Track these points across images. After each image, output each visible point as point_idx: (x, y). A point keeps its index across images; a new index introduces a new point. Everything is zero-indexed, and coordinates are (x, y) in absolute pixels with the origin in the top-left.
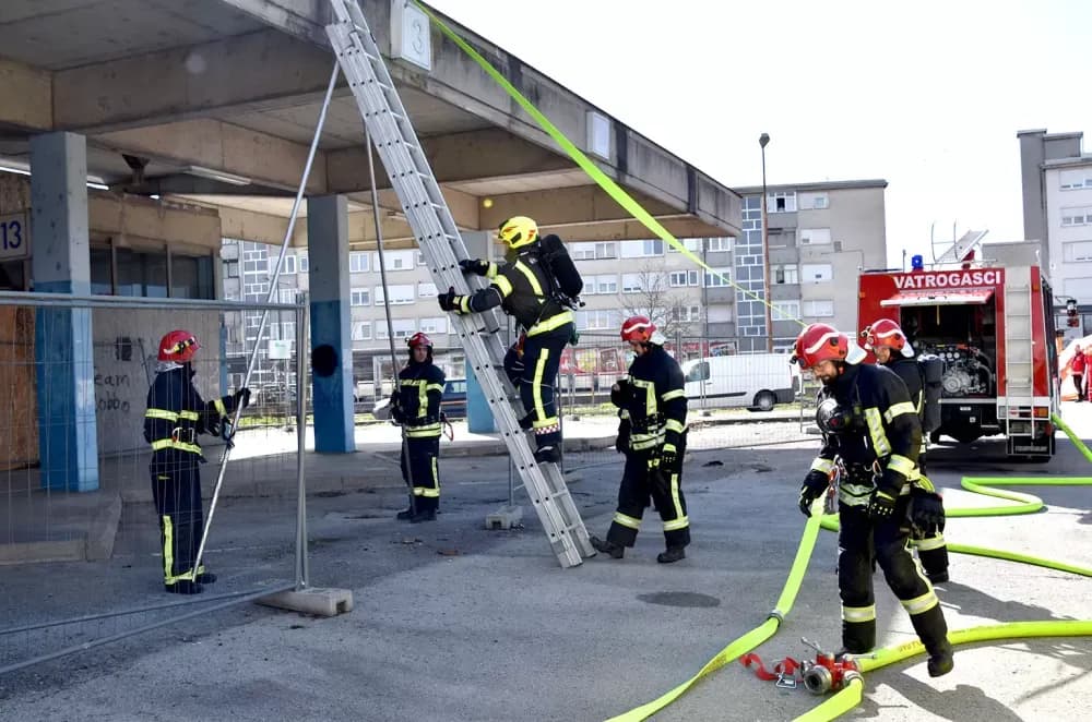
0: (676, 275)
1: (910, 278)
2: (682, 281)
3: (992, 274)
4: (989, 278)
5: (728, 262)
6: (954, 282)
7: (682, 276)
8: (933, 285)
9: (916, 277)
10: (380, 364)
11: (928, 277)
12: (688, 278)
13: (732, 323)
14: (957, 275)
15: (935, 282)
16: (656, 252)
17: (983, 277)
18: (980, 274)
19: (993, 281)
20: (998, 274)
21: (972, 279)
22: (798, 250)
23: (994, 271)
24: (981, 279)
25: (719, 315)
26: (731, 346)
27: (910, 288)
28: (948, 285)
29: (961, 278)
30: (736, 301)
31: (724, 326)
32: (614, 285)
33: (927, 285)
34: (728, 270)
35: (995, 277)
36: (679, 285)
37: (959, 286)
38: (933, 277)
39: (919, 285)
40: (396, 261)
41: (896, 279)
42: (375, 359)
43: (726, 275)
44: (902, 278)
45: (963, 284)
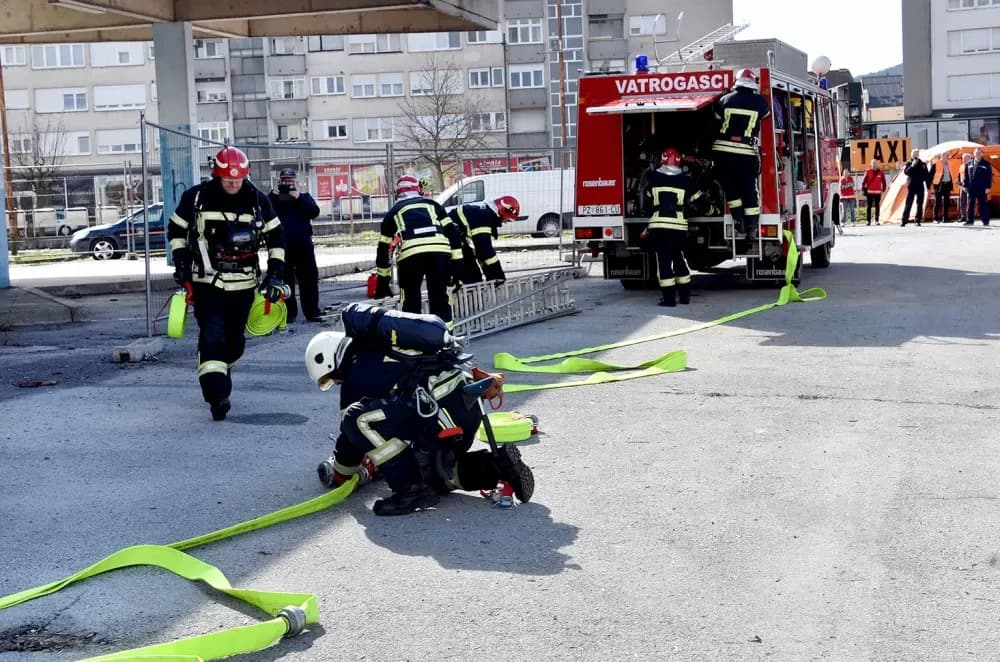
0: (476, 74)
1: (632, 82)
2: (484, 81)
3: (720, 77)
4: (717, 81)
5: (540, 58)
6: (679, 85)
7: (484, 75)
8: (658, 89)
9: (639, 81)
10: (103, 187)
11: (651, 80)
12: (491, 78)
13: (545, 133)
14: (683, 79)
15: (660, 86)
16: (451, 46)
17: (710, 80)
18: (707, 77)
19: (720, 85)
20: (726, 76)
21: (699, 83)
22: (626, 41)
23: (722, 73)
24: (708, 83)
25: (526, 124)
26: (545, 161)
27: (633, 93)
28: (674, 90)
29: (687, 81)
30: (551, 106)
31: (536, 137)
32: (400, 85)
33: (651, 90)
34: (540, 67)
35: (722, 81)
36: (480, 86)
37: (685, 91)
38: (657, 80)
39: (643, 90)
40: (121, 54)
41: (617, 82)
42: (96, 179)
43: (538, 74)
44: (625, 82)
45: (689, 88)
